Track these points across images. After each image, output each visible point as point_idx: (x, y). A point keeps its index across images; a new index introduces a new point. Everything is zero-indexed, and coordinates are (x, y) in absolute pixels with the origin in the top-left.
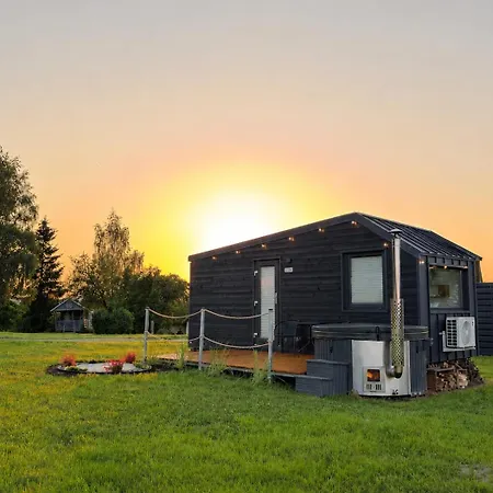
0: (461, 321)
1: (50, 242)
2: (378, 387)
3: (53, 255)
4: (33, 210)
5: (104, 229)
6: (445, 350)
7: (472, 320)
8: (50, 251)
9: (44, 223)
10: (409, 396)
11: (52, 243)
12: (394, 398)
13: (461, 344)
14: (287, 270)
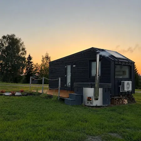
0: (126, 82)
1: (31, 60)
2: (91, 103)
3: (32, 64)
4: (25, 52)
5: (44, 57)
6: (121, 91)
7: (130, 82)
8: (31, 63)
9: (29, 55)
10: (102, 106)
11: (32, 61)
12: (97, 107)
13: (126, 90)
14: (74, 66)
